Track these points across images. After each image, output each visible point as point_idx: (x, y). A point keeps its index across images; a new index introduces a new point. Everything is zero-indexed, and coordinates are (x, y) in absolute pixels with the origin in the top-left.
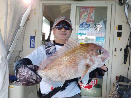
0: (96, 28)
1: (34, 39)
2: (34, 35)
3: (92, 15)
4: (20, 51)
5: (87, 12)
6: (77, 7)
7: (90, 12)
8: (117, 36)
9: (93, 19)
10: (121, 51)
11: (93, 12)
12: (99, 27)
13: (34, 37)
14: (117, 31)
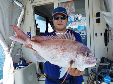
0: (77, 19)
1: (30, 34)
2: (30, 31)
3: (72, 8)
4: (22, 45)
5: (68, 6)
6: (59, 3)
7: (70, 6)
8: (97, 23)
9: (74, 11)
10: (101, 35)
11: (73, 5)
12: (79, 17)
13: (30, 32)
14: (95, 18)
